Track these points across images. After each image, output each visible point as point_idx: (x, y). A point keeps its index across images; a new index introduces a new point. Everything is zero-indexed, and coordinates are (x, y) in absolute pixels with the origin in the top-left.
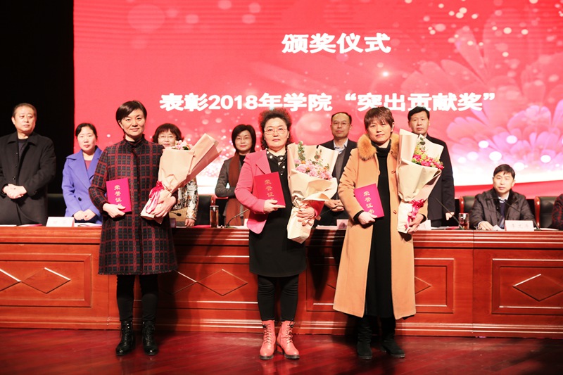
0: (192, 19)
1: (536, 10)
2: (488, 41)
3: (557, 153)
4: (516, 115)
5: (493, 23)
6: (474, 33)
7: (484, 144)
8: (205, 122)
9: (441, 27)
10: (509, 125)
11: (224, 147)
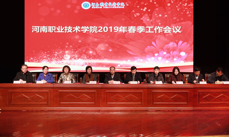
0: (59, 11)
1: (170, 8)
2: (154, 19)
3: (179, 58)
4: (166, 45)
5: (155, 13)
6: (149, 16)
7: (156, 55)
8: (66, 47)
9: (138, 14)
10: (164, 49)
11: (73, 55)
